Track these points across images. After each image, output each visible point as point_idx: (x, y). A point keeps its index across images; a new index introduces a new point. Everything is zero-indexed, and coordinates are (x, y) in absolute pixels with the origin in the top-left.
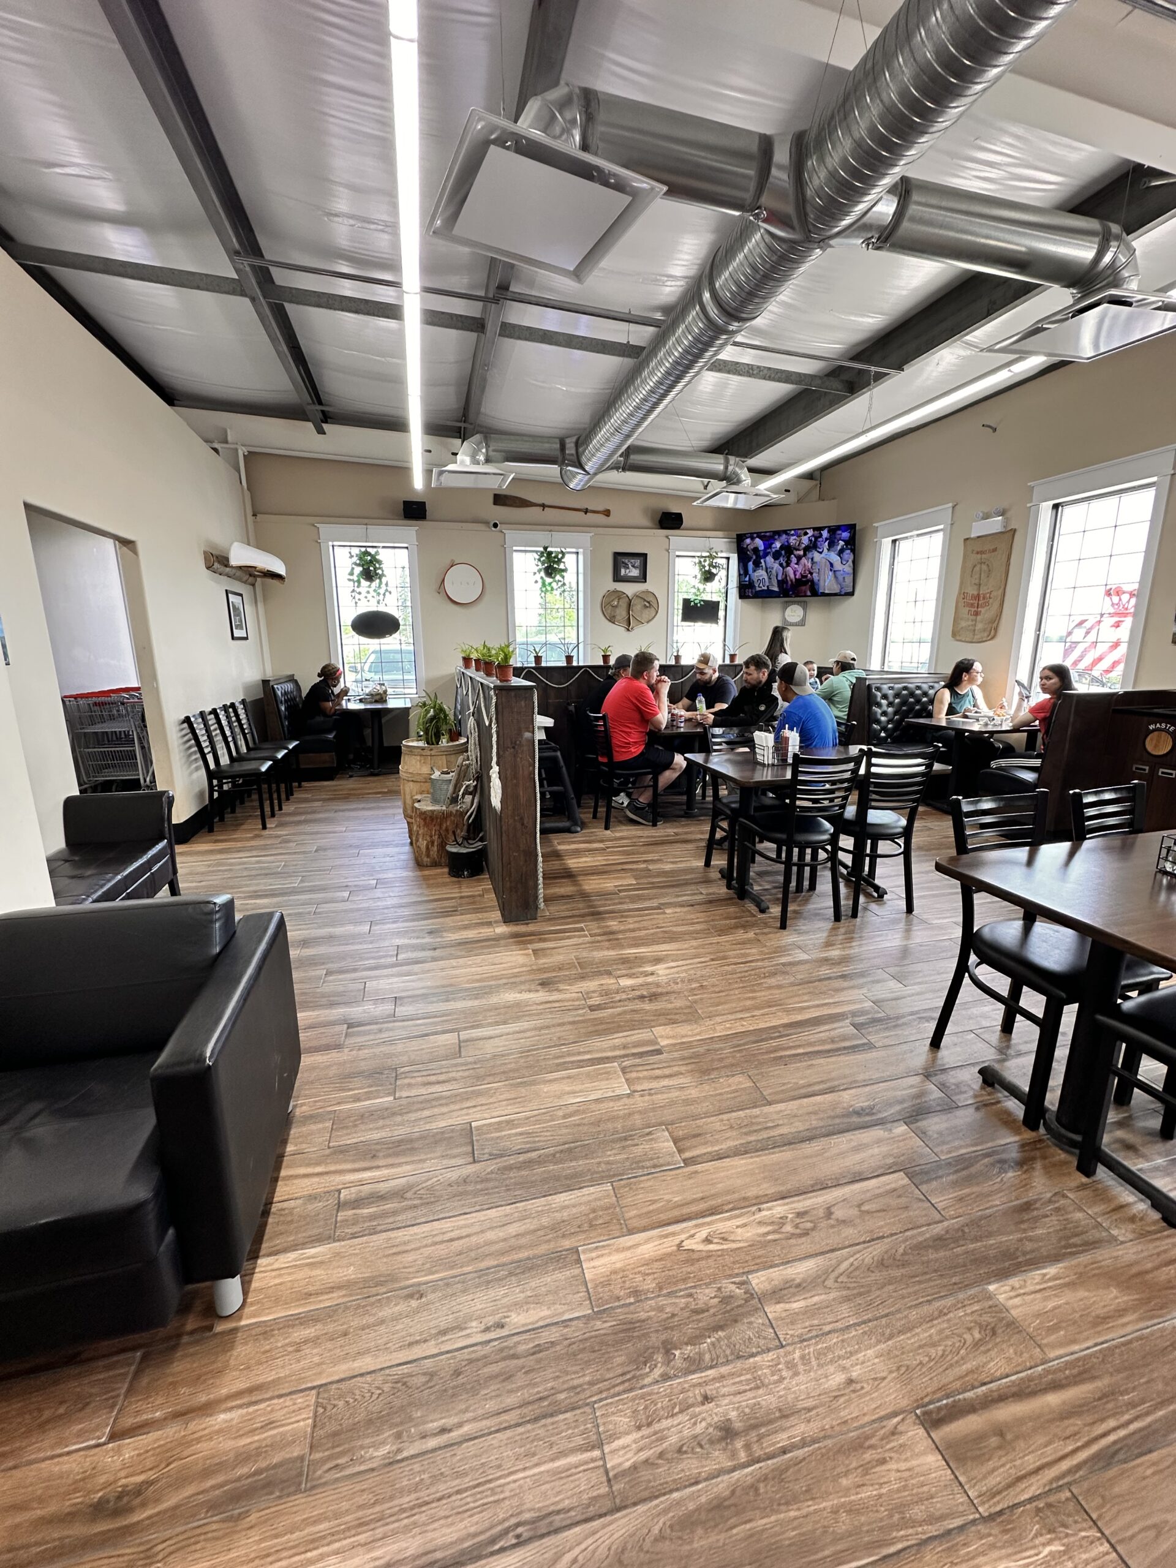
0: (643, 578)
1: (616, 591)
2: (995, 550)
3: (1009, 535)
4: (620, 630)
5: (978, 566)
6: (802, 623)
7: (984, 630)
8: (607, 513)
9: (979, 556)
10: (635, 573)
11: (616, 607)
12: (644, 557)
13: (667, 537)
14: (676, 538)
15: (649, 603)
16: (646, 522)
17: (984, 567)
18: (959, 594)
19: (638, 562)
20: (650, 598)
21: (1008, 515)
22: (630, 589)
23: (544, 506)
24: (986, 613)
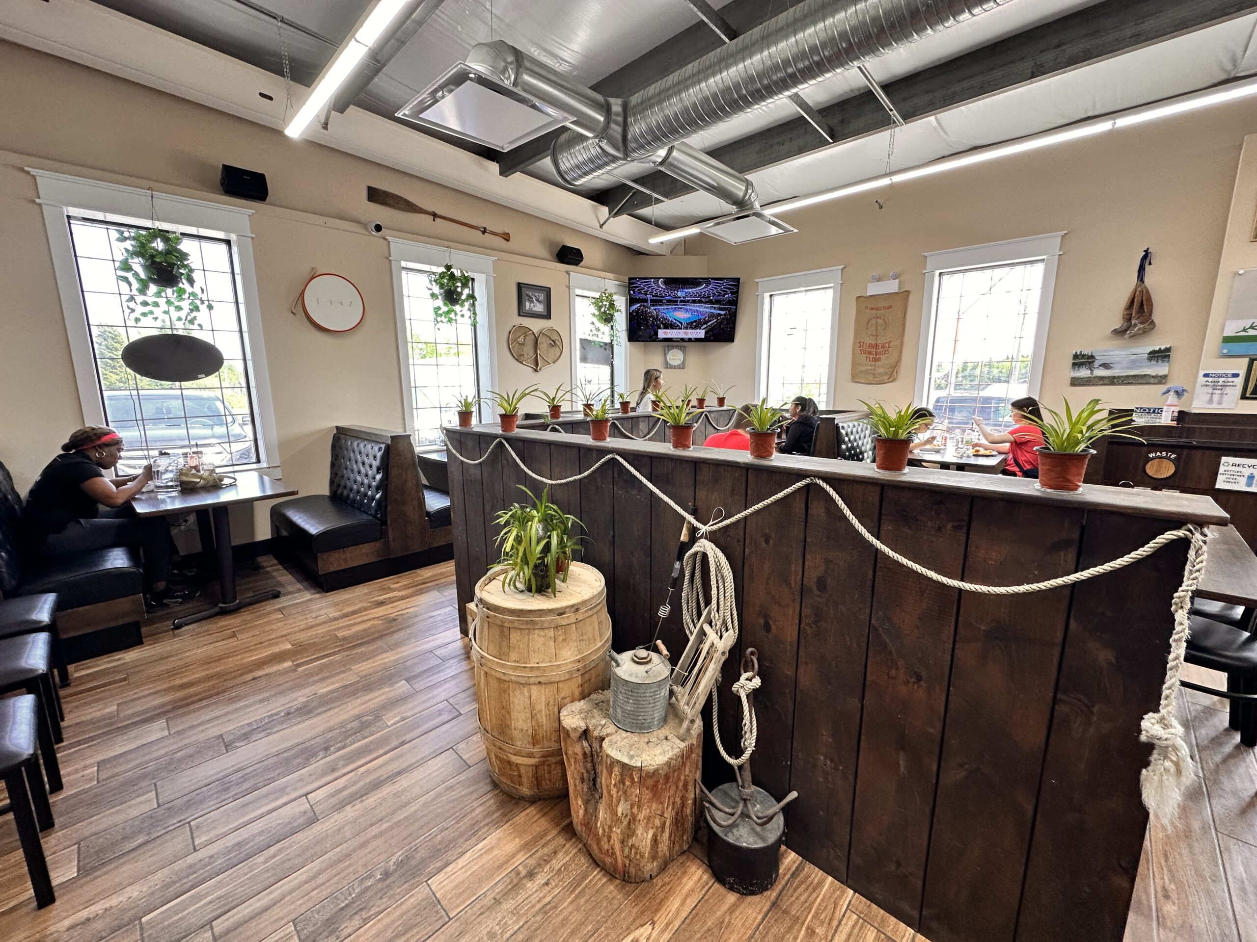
0: (548, 316)
1: (521, 327)
2: (890, 307)
3: (905, 295)
4: (526, 371)
5: (873, 321)
6: (682, 366)
7: (886, 374)
8: (506, 237)
9: (874, 312)
10: (539, 308)
11: (523, 344)
12: (548, 291)
13: (568, 273)
14: (576, 274)
15: (555, 343)
16: (544, 253)
17: (879, 321)
18: (854, 344)
19: (542, 297)
20: (555, 337)
21: (902, 278)
22: (536, 325)
23: (435, 215)
24: (886, 360)
